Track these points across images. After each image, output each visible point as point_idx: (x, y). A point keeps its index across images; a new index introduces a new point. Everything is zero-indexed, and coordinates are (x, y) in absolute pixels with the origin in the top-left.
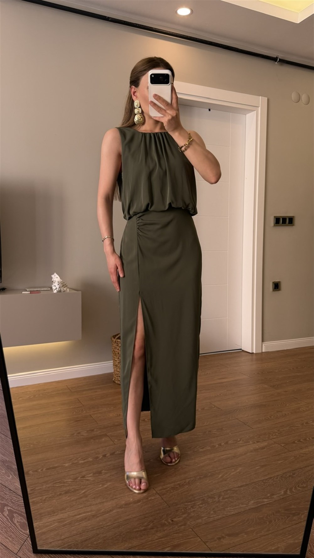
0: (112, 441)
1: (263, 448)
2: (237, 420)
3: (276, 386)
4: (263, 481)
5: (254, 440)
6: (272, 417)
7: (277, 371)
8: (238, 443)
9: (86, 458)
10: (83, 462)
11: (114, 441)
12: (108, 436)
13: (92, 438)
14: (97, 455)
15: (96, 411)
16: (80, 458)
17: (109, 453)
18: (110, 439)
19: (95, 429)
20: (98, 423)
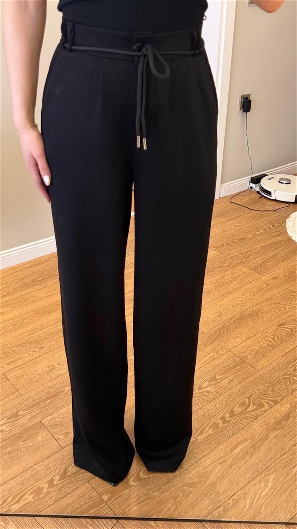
0: (55, 439)
1: (287, 417)
2: (230, 352)
3: (259, 267)
5: (268, 400)
6: (276, 339)
7: (249, 236)
8: (249, 409)
9: (20, 496)
11: (59, 439)
12: (46, 428)
13: (19, 436)
14: (38, 484)
15: (13, 362)
16: (10, 496)
17: (57, 474)
18: (50, 435)
19: (19, 411)
20: (20, 392)
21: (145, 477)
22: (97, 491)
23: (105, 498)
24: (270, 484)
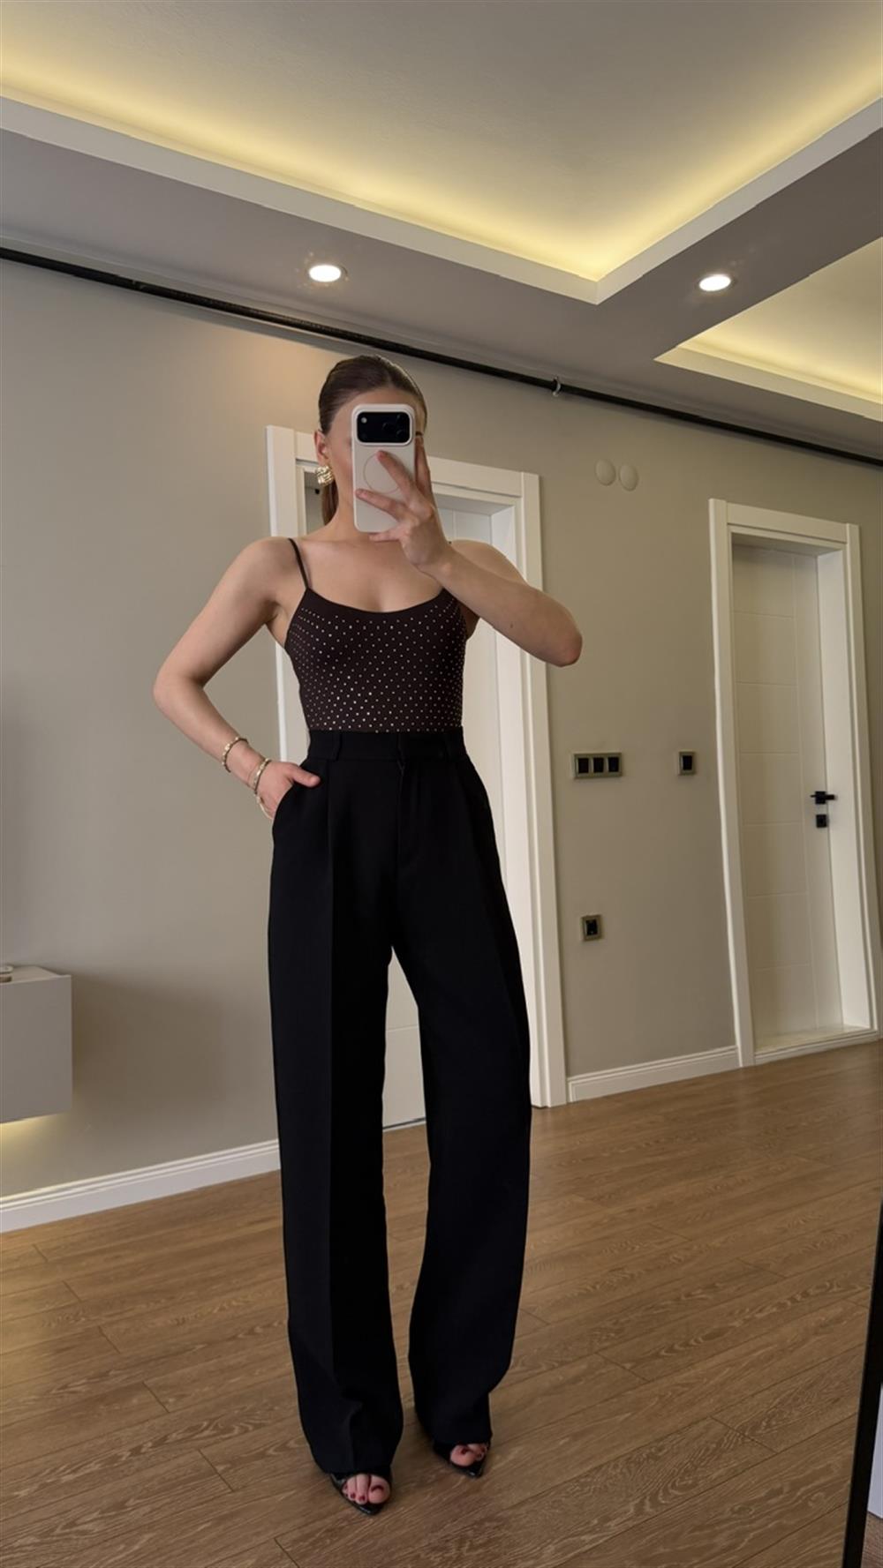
0: (161, 1402)
1: (576, 1380)
3: (607, 1197)
4: (577, 1479)
5: (551, 1361)
6: (598, 1287)
7: (606, 1155)
9: (80, 1464)
10: (71, 1477)
11: (167, 1402)
12: (149, 1389)
13: (102, 1399)
14: (114, 1452)
15: (117, 1314)
16: (63, 1465)
17: (151, 1441)
18: (153, 1397)
19: (110, 1370)
20: (121, 1350)
21: (297, 1446)
22: (210, 1460)
23: (220, 1468)
24: (511, 1457)
